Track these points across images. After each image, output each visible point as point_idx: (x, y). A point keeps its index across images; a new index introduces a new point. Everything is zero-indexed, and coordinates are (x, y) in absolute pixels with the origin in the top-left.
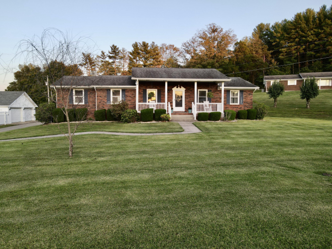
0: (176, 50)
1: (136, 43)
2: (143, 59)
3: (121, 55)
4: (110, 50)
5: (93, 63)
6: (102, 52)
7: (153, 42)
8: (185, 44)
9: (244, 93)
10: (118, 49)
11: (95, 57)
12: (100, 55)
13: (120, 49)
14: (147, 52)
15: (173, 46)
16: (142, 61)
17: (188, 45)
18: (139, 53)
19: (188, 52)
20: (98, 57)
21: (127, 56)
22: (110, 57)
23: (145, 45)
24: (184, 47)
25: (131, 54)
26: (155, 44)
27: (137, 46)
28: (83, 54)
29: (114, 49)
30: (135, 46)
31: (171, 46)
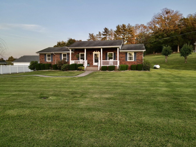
0: (145, 27)
1: (119, 25)
2: (122, 34)
3: (110, 33)
4: (104, 31)
5: (95, 38)
6: (99, 32)
7: (129, 24)
8: (149, 23)
9: (137, 54)
10: (108, 30)
11: (96, 35)
12: (98, 34)
13: (109, 30)
14: (125, 30)
15: (143, 25)
16: (122, 36)
17: (151, 23)
18: (120, 31)
19: (151, 28)
20: (97, 35)
21: (113, 34)
22: (104, 35)
23: (124, 26)
24: (148, 25)
25: (115, 32)
26: (130, 25)
27: (119, 27)
28: (90, 34)
29: (106, 30)
30: (118, 27)
31: (142, 25)
